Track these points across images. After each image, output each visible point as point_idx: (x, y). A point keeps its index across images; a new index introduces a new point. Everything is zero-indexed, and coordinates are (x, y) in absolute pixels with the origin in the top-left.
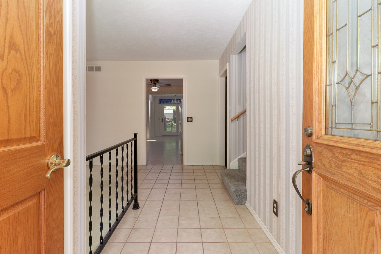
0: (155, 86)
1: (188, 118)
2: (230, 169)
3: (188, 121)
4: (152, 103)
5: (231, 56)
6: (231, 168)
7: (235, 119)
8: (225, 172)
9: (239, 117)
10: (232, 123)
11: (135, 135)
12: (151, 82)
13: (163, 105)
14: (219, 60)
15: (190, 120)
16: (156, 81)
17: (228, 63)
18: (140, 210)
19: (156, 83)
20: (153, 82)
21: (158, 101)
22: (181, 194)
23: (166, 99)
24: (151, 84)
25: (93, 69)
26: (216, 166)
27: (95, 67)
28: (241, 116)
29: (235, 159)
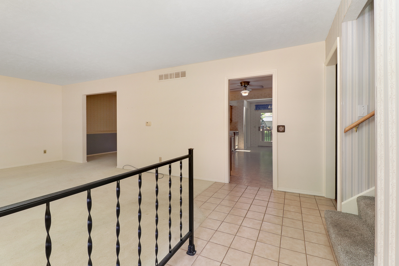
0: (246, 90)
1: (278, 127)
2: (342, 212)
3: (278, 131)
4: (247, 110)
5: (344, 24)
6: (344, 211)
7: (352, 128)
8: (332, 217)
9: (360, 125)
10: (346, 136)
11: (191, 151)
12: (241, 86)
13: (259, 111)
14: (325, 41)
15: (281, 129)
16: (247, 83)
17: (338, 38)
18: (195, 256)
19: (246, 85)
20: (243, 85)
21: (255, 107)
22: (257, 241)
23: (262, 105)
24: (242, 87)
25: (179, 75)
26: (320, 198)
27: (181, 73)
28: (364, 123)
29: (352, 196)
